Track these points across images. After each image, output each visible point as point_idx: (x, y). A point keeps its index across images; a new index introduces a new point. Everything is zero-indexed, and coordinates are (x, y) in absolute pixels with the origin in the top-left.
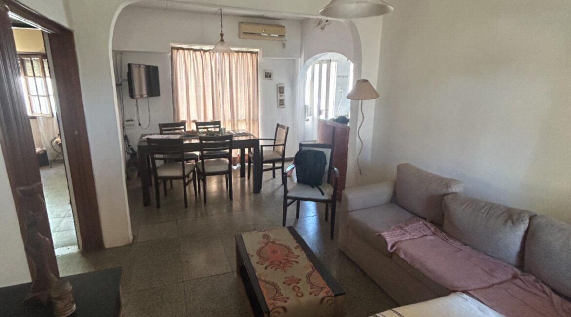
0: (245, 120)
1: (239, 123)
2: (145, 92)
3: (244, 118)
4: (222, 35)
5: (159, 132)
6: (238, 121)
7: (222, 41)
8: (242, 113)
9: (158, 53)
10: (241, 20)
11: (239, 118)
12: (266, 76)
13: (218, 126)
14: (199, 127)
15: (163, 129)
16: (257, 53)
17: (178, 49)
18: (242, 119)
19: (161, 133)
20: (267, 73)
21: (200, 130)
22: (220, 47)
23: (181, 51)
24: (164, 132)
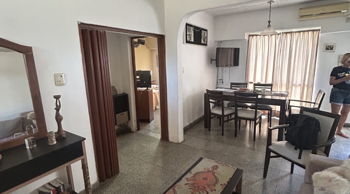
0: (300, 85)
1: (294, 87)
2: (232, 64)
3: (300, 83)
4: (269, 22)
5: (230, 88)
6: (292, 85)
7: (269, 26)
8: (298, 79)
9: (241, 40)
10: (301, 7)
11: (294, 83)
12: (327, 49)
13: (270, 87)
14: (256, 87)
15: (232, 86)
16: (319, 30)
17: (253, 36)
18: (298, 84)
19: (231, 89)
20: (328, 46)
21: (256, 89)
22: (266, 31)
23: (255, 37)
24: (232, 88)
